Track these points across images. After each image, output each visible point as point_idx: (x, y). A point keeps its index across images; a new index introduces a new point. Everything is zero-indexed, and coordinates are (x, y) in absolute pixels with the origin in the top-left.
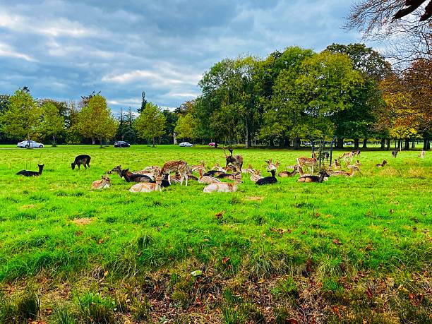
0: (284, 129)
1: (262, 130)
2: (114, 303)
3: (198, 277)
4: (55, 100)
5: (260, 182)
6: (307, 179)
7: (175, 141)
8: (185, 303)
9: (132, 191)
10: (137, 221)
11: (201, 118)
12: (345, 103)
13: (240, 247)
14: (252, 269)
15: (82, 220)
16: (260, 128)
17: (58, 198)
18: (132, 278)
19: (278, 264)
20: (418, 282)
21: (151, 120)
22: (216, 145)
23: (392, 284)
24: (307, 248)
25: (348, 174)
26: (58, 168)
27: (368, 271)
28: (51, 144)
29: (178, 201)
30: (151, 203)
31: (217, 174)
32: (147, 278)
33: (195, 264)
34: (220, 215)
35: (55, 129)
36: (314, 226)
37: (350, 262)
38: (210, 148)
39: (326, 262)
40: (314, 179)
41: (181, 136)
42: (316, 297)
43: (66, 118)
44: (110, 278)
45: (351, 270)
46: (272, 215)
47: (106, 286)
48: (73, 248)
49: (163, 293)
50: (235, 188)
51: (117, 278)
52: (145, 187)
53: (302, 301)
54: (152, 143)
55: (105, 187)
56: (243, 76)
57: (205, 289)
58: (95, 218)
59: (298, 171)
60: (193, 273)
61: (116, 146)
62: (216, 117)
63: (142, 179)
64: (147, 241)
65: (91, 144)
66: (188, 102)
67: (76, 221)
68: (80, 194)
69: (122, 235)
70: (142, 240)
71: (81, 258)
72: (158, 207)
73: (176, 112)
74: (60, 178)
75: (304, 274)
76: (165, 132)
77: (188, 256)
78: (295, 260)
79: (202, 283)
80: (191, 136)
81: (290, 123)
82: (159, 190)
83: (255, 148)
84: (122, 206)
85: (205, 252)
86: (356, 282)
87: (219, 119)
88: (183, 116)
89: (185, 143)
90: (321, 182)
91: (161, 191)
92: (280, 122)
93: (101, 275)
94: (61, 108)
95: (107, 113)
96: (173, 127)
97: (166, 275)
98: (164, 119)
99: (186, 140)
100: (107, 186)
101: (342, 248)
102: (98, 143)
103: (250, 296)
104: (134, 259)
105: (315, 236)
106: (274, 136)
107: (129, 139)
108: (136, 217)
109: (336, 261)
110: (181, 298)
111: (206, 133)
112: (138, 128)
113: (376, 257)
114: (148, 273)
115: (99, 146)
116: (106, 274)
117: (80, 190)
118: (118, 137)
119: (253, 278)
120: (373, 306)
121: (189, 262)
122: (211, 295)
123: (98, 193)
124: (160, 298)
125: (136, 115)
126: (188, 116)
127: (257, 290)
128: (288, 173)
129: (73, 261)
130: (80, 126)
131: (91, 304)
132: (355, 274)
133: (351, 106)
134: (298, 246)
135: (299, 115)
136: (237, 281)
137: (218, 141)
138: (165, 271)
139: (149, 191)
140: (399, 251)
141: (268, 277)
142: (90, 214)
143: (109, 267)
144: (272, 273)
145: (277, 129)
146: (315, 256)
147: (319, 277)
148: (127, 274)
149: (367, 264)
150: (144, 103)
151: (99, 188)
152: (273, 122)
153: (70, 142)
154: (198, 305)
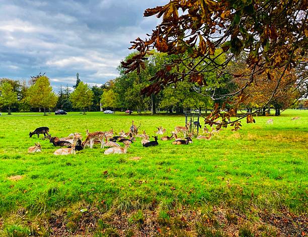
0: (178, 101)
1: (163, 102)
2: (29, 230)
3: (84, 213)
4: (10, 79)
5: (147, 145)
6: (179, 142)
7: (101, 109)
8: (75, 229)
9: (55, 154)
10: (52, 177)
11: (119, 93)
12: (219, 83)
13: (113, 193)
14: (119, 207)
15: (15, 177)
16: (161, 100)
17: (3, 160)
18: (43, 214)
19: (135, 204)
20: (216, 212)
21: (82, 94)
22: (130, 112)
23: (200, 214)
24: (154, 192)
25: (207, 138)
26: (7, 135)
27: (189, 206)
28: (7, 112)
29: (83, 161)
30: (65, 163)
31: (119, 139)
32: (53, 214)
33: (84, 204)
34: (106, 172)
35: (10, 102)
36: (164, 178)
37: (178, 201)
38: (126, 115)
39: (164, 201)
40: (183, 142)
41: (105, 106)
42: (154, 223)
43: (19, 92)
44: (29, 215)
45: (178, 206)
46: (140, 171)
47: (26, 220)
48: (6, 196)
49: (61, 224)
50: (125, 151)
51: (34, 214)
52: (65, 151)
53: (145, 225)
54: (83, 111)
55: (37, 151)
56: (149, 63)
57: (88, 220)
58: (24, 175)
59: (174, 136)
60: (81, 211)
61: (56, 114)
62: (129, 93)
63: (65, 144)
64: (54, 191)
65: (38, 111)
66: (111, 81)
67: (12, 177)
68: (18, 157)
69: (40, 187)
70: (51, 190)
71: (11, 202)
72: (69, 167)
73: (102, 87)
74: (8, 144)
75: (150, 209)
76: (92, 103)
77: (80, 200)
78: (145, 200)
79: (87, 216)
80: (112, 106)
81: (183, 96)
82: (73, 153)
83: (159, 114)
84: (44, 166)
85: (91, 197)
86: (180, 213)
87: (132, 94)
88: (106, 91)
89: (108, 111)
90: (187, 144)
91: (75, 154)
92: (175, 96)
93: (24, 213)
94: (15, 85)
95: (50, 90)
96: (100, 99)
97: (65, 212)
98: (92, 94)
99: (109, 108)
100: (39, 150)
101: (175, 192)
102: (42, 111)
103: (115, 223)
104: (44, 203)
105: (161, 185)
106: (172, 106)
107: (67, 108)
108: (52, 174)
109: (170, 200)
110: (72, 226)
111: (122, 104)
112: (73, 100)
113: (194, 197)
114: (53, 212)
115: (43, 113)
116: (26, 213)
117: (19, 154)
118: (59, 106)
119: (119, 213)
120: (186, 227)
121: (80, 203)
122: (91, 224)
123: (31, 156)
124: (59, 226)
125: (72, 89)
126: (110, 91)
127: (120, 219)
128: (168, 138)
129: (6, 205)
130: (28, 99)
131: (14, 232)
132: (180, 208)
133: (224, 85)
134: (148, 192)
135: (189, 91)
136: (108, 214)
137: (131, 109)
138: (64, 210)
139: (66, 154)
140: (208, 193)
141: (128, 212)
142: (21, 173)
143: (29, 208)
144: (131, 209)
145: (174, 101)
146: (158, 198)
147: (159, 211)
148: (39, 212)
149: (189, 201)
150: (78, 81)
151: (33, 152)
152: (171, 96)
153: (22, 110)
154: (82, 230)
